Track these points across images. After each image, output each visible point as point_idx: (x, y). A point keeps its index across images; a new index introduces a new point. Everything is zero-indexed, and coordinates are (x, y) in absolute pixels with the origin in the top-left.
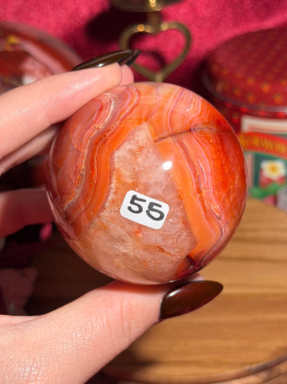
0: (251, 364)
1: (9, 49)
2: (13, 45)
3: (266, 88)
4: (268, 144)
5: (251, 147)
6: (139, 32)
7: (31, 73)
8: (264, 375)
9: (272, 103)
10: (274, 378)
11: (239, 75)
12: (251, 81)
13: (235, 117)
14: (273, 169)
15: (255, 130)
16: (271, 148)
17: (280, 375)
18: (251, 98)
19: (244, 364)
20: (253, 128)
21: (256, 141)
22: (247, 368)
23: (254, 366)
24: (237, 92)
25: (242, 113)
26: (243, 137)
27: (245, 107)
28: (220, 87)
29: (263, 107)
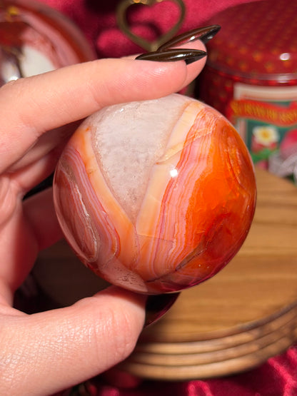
0: (243, 322)
1: (9, 19)
2: (14, 16)
3: (258, 57)
4: (260, 111)
5: (244, 114)
6: (136, 4)
7: (31, 43)
8: (256, 333)
9: (263, 71)
10: (266, 335)
11: (232, 44)
12: (243, 50)
13: (228, 85)
14: (265, 135)
15: (247, 98)
16: (263, 116)
17: (271, 332)
18: (243, 66)
19: (236, 322)
20: (246, 96)
21: (248, 108)
22: (239, 326)
23: (247, 324)
24: (230, 61)
25: (235, 81)
26: (237, 104)
27: (237, 75)
29: (255, 75)
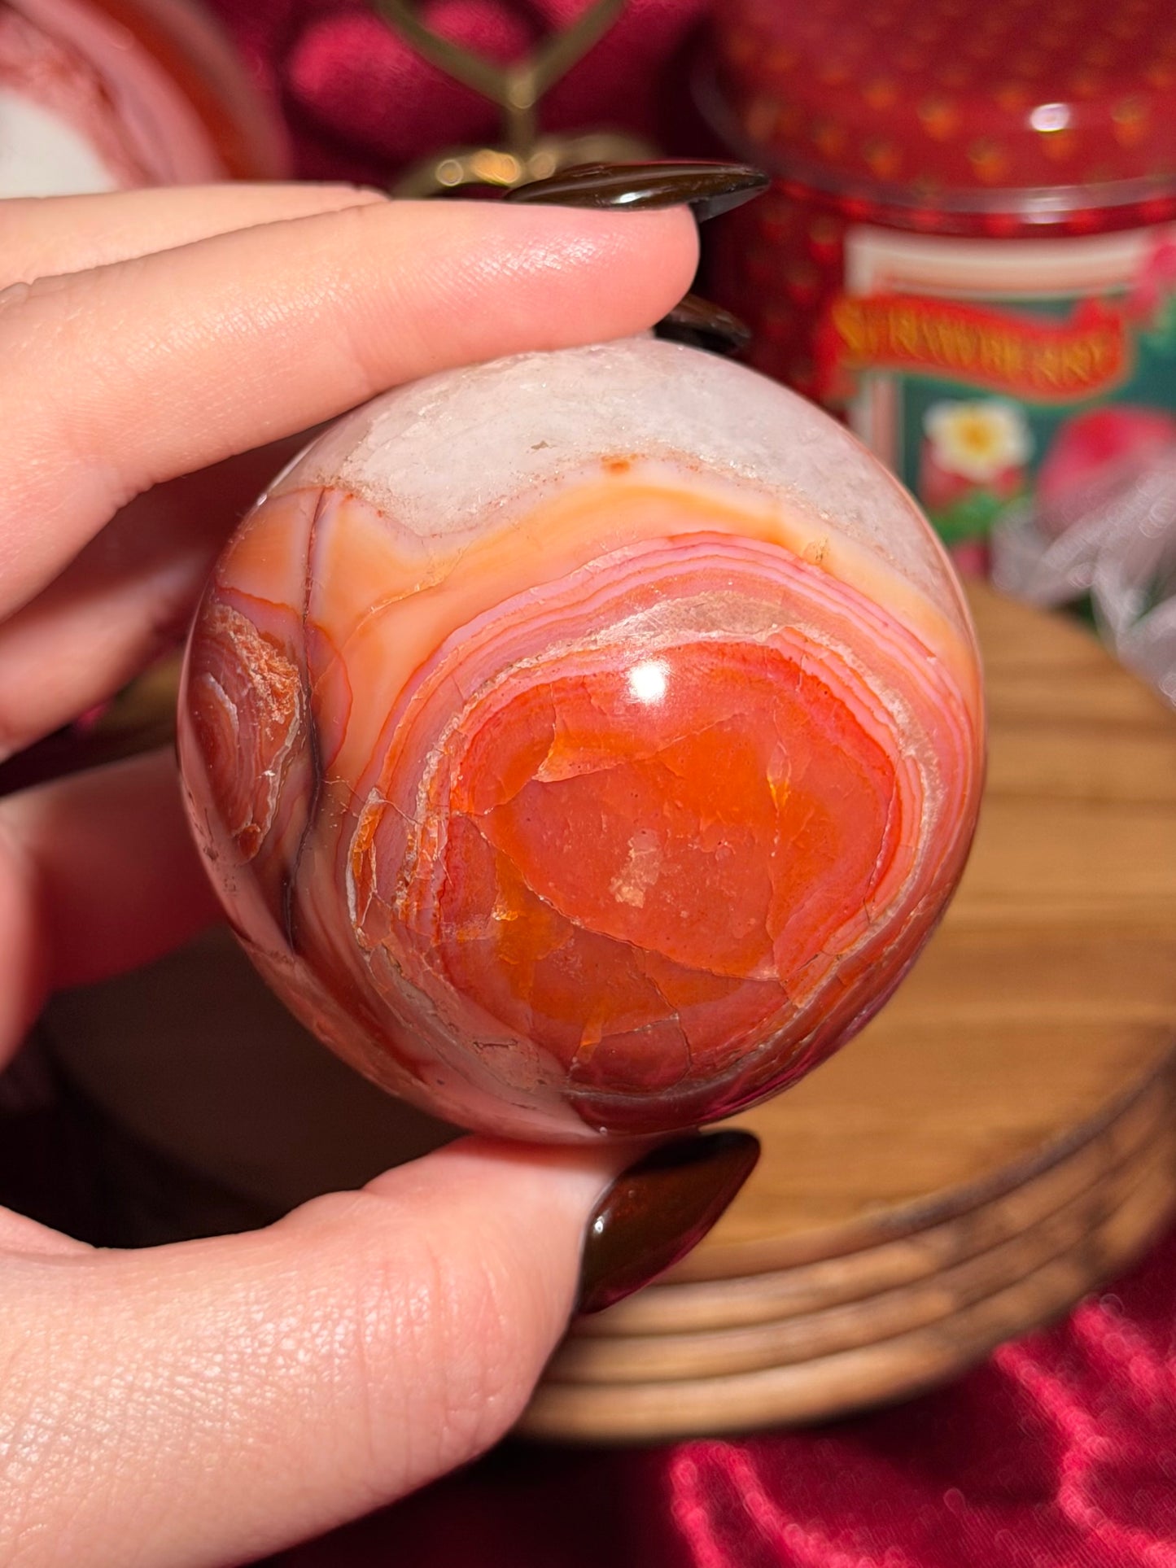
0: (889, 1199)
3: (939, 118)
4: (951, 338)
5: (886, 352)
7: (14, 74)
8: (942, 1242)
9: (964, 176)
10: (983, 1252)
11: (834, 71)
12: (881, 95)
13: (822, 238)
14: (976, 438)
15: (900, 287)
16: (966, 358)
17: (1005, 1239)
18: (883, 160)
19: (861, 1201)
20: (893, 279)
21: (906, 329)
22: (875, 1214)
23: (904, 1209)
24: (829, 139)
25: (848, 219)
26: (857, 314)
27: (858, 197)
28: (762, 119)
29: (930, 195)
